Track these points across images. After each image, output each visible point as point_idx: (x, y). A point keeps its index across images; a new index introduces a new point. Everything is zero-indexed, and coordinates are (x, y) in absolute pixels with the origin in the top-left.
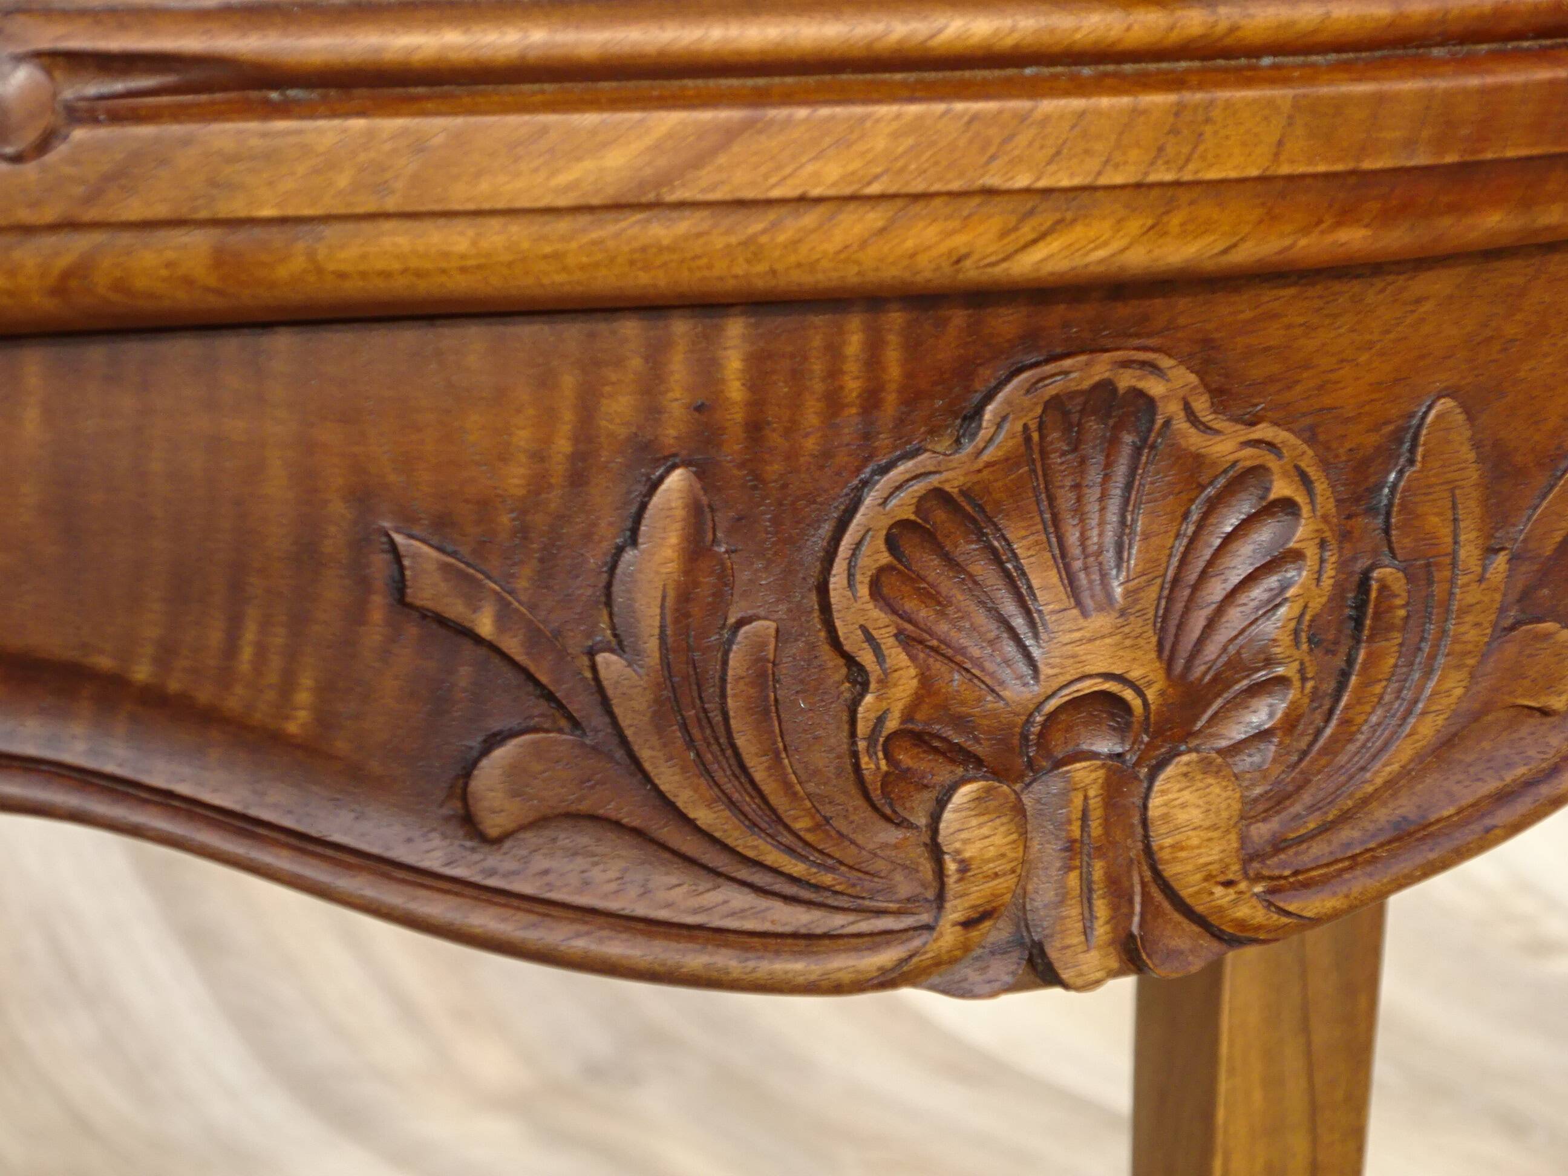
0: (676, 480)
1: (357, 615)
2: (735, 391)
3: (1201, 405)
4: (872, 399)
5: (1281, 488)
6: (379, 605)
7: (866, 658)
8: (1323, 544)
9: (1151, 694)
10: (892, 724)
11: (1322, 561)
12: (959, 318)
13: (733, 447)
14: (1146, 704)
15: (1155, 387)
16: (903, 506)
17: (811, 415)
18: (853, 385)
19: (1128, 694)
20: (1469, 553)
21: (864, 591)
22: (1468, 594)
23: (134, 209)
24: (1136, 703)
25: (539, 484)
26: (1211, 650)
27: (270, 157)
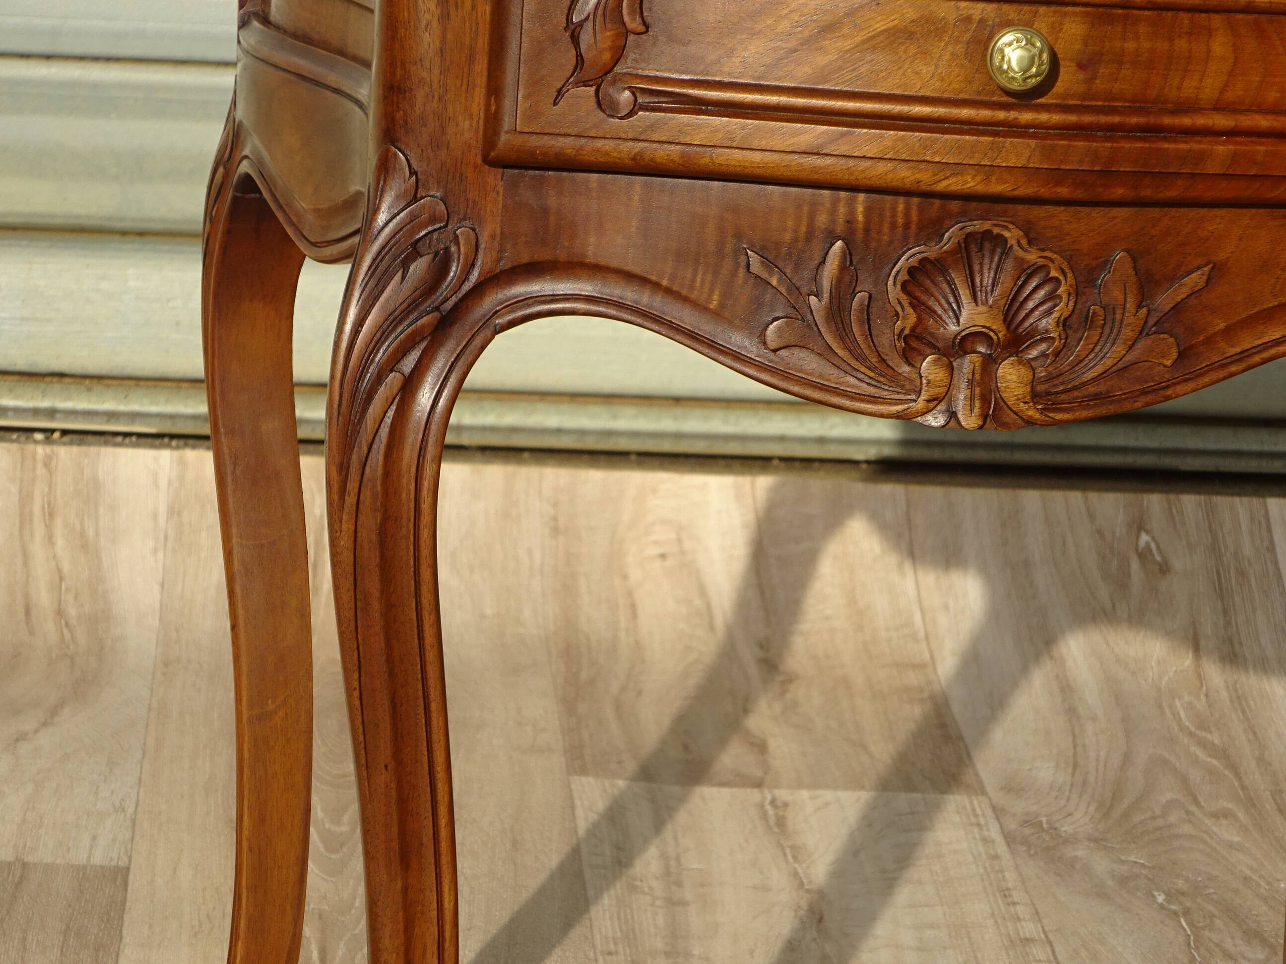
0: (839, 243)
1: (734, 274)
2: (860, 218)
3: (1024, 242)
4: (907, 226)
5: (1054, 273)
6: (742, 272)
7: (899, 309)
8: (1069, 294)
9: (1000, 335)
10: (907, 332)
11: (1069, 300)
12: (937, 203)
13: (860, 235)
14: (998, 338)
15: (1007, 234)
16: (914, 261)
17: (886, 228)
18: (900, 221)
19: (992, 334)
20: (1130, 306)
21: (899, 287)
22: (1129, 319)
23: (655, 137)
24: (995, 337)
25: (796, 240)
26: (1027, 324)
27: (699, 126)
